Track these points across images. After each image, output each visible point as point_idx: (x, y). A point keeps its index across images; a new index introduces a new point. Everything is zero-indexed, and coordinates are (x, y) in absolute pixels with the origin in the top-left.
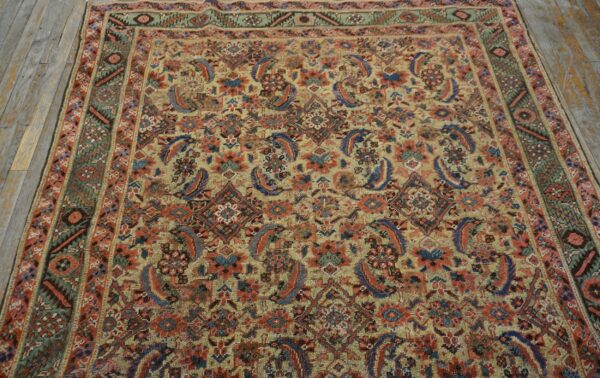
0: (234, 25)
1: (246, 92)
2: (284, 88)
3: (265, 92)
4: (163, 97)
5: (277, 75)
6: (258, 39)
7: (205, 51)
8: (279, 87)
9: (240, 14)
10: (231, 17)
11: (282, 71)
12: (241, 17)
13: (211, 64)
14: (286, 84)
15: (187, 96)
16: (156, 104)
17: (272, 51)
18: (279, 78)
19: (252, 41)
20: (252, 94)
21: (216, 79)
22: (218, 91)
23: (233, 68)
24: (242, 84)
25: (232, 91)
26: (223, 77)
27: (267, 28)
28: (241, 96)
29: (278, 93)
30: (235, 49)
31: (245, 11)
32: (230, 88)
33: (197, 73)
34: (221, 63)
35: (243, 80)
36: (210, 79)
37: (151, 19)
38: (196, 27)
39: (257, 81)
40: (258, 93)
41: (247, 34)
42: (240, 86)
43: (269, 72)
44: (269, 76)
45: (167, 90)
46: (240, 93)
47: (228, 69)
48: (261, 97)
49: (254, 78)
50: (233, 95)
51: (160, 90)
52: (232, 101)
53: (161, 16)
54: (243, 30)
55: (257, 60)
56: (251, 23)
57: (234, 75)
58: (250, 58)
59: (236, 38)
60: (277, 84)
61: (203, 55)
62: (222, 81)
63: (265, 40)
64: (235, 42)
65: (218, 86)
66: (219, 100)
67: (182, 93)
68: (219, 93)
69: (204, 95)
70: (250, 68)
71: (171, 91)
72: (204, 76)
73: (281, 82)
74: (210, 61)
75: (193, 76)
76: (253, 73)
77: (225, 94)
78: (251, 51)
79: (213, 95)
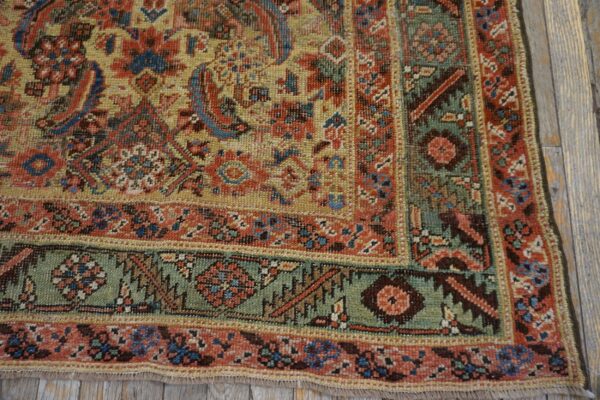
0: (133, 263)
1: (121, 35)
2: (39, 45)
3: (80, 34)
4: (303, 33)
5: (48, 81)
6: (70, 199)
7: (209, 160)
8: (48, 46)
9: (112, 309)
10: (138, 297)
11: (33, 90)
12: (108, 294)
13: (194, 119)
14: (31, 55)
15: (250, 33)
16: (317, 13)
17: (44, 156)
18: (44, 72)
19: (87, 195)
20: (109, 31)
21: (187, 74)
22: (183, 42)
23: (145, 105)
24: (129, 60)
25: (151, 42)
26: (169, 80)
27: (42, 241)
28: (133, 25)
29: (54, 30)
30: (137, 169)
31: (96, 320)
32: (158, 48)
33: (230, 95)
34: (172, 122)
35: (123, 69)
36: (201, 78)
37: (369, 298)
38: (237, 257)
39: (95, 66)
40: (96, 31)
41: (99, 221)
42: (135, 53)
43: (64, 90)
44: (67, 81)
45: (297, 51)
46: (135, 33)
47: (156, 103)
48: (92, 21)
49: (99, 74)
50: (152, 30)
51: (313, 51)
52: (153, 16)
53: (345, 316)
54: (106, 242)
55: (85, 124)
56: (83, 268)
57: (146, 85)
58: (100, 136)
59: (130, 209)
60: (52, 55)
61: (214, 149)
62: (172, 69)
63: (52, 193)
64: (134, 195)
65: (182, 56)
66: (181, 20)
67: (263, 42)
68: (181, 37)
69: (214, 35)
70: (105, 104)
71: (288, 47)
72: (213, 87)
73: (43, 59)
74: (198, 127)
75: (239, 88)
76: (99, 87)
77: (170, 33)
78: (95, 159)
79: (194, 33)
